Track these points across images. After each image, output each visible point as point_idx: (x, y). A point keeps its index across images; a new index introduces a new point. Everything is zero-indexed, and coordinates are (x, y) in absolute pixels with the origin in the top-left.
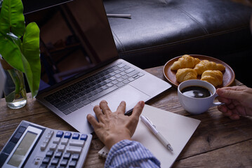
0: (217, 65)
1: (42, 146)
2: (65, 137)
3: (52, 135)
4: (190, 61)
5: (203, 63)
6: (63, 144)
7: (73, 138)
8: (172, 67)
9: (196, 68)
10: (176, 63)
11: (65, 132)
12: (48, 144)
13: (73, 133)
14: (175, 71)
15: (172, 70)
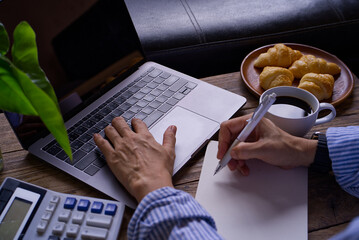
0: (329, 64)
1: (40, 227)
2: (80, 209)
3: (57, 204)
4: (285, 54)
5: (306, 59)
6: (75, 222)
7: (94, 211)
8: (256, 61)
9: (293, 67)
10: (263, 55)
11: (78, 198)
12: (49, 221)
13: (92, 200)
14: (259, 69)
15: (256, 67)
